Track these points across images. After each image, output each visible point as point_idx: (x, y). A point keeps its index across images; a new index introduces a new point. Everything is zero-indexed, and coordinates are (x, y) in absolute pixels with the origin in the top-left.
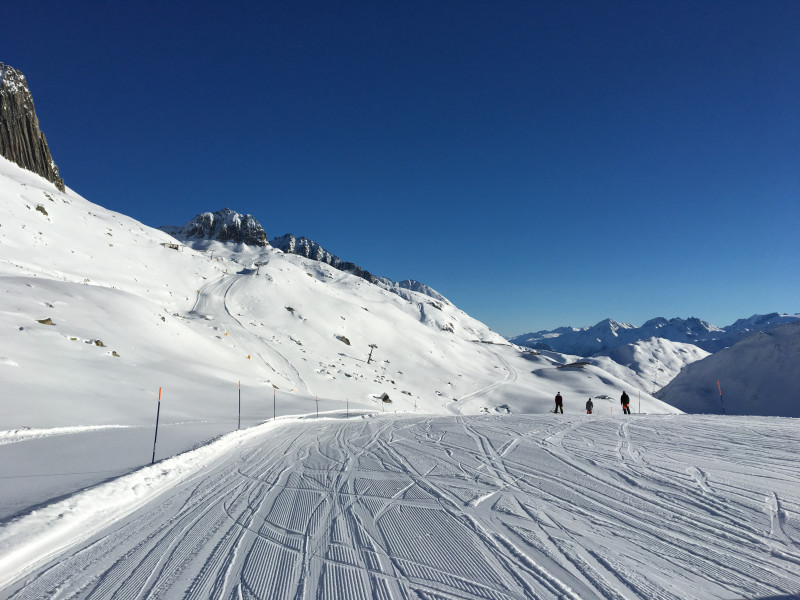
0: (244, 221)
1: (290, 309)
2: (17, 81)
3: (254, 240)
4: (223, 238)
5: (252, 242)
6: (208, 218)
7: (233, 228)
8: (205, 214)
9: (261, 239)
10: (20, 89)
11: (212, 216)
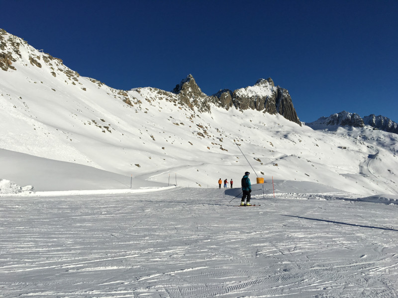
0: (353, 116)
1: (389, 170)
2: (286, 93)
3: (358, 124)
4: (343, 125)
5: (357, 126)
6: (336, 116)
7: (348, 120)
8: (335, 114)
9: (361, 124)
10: (288, 95)
11: (337, 115)
